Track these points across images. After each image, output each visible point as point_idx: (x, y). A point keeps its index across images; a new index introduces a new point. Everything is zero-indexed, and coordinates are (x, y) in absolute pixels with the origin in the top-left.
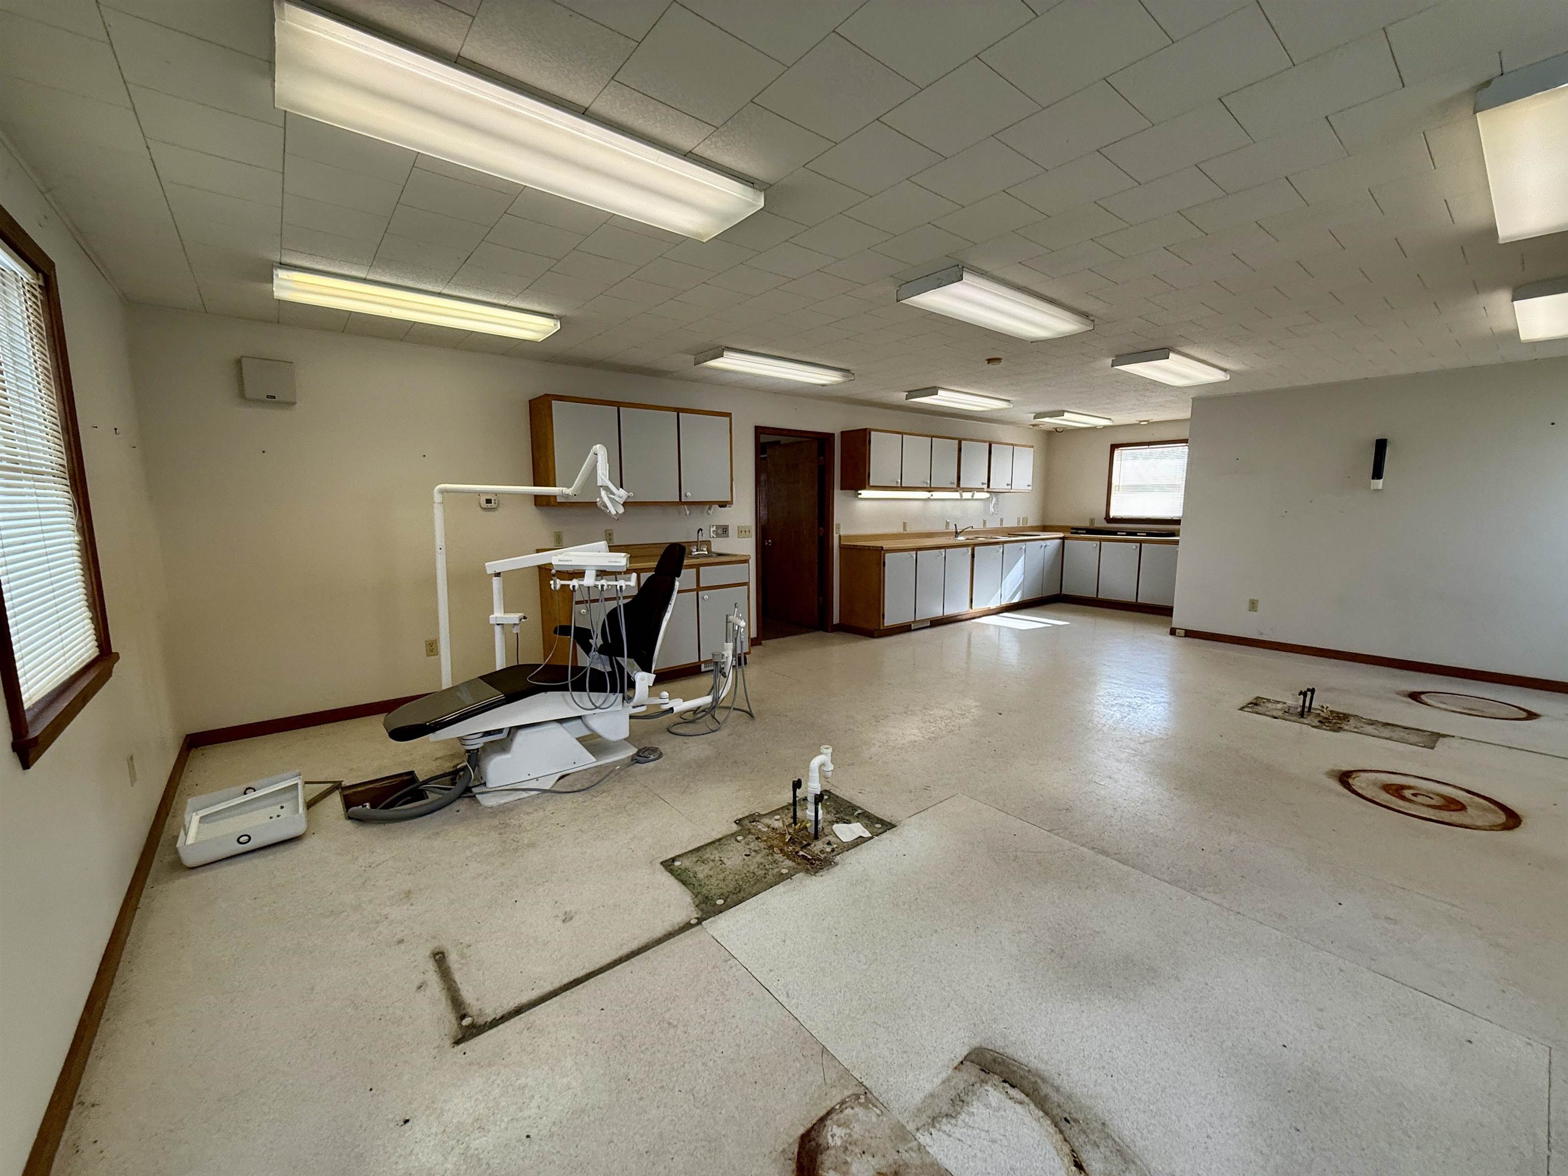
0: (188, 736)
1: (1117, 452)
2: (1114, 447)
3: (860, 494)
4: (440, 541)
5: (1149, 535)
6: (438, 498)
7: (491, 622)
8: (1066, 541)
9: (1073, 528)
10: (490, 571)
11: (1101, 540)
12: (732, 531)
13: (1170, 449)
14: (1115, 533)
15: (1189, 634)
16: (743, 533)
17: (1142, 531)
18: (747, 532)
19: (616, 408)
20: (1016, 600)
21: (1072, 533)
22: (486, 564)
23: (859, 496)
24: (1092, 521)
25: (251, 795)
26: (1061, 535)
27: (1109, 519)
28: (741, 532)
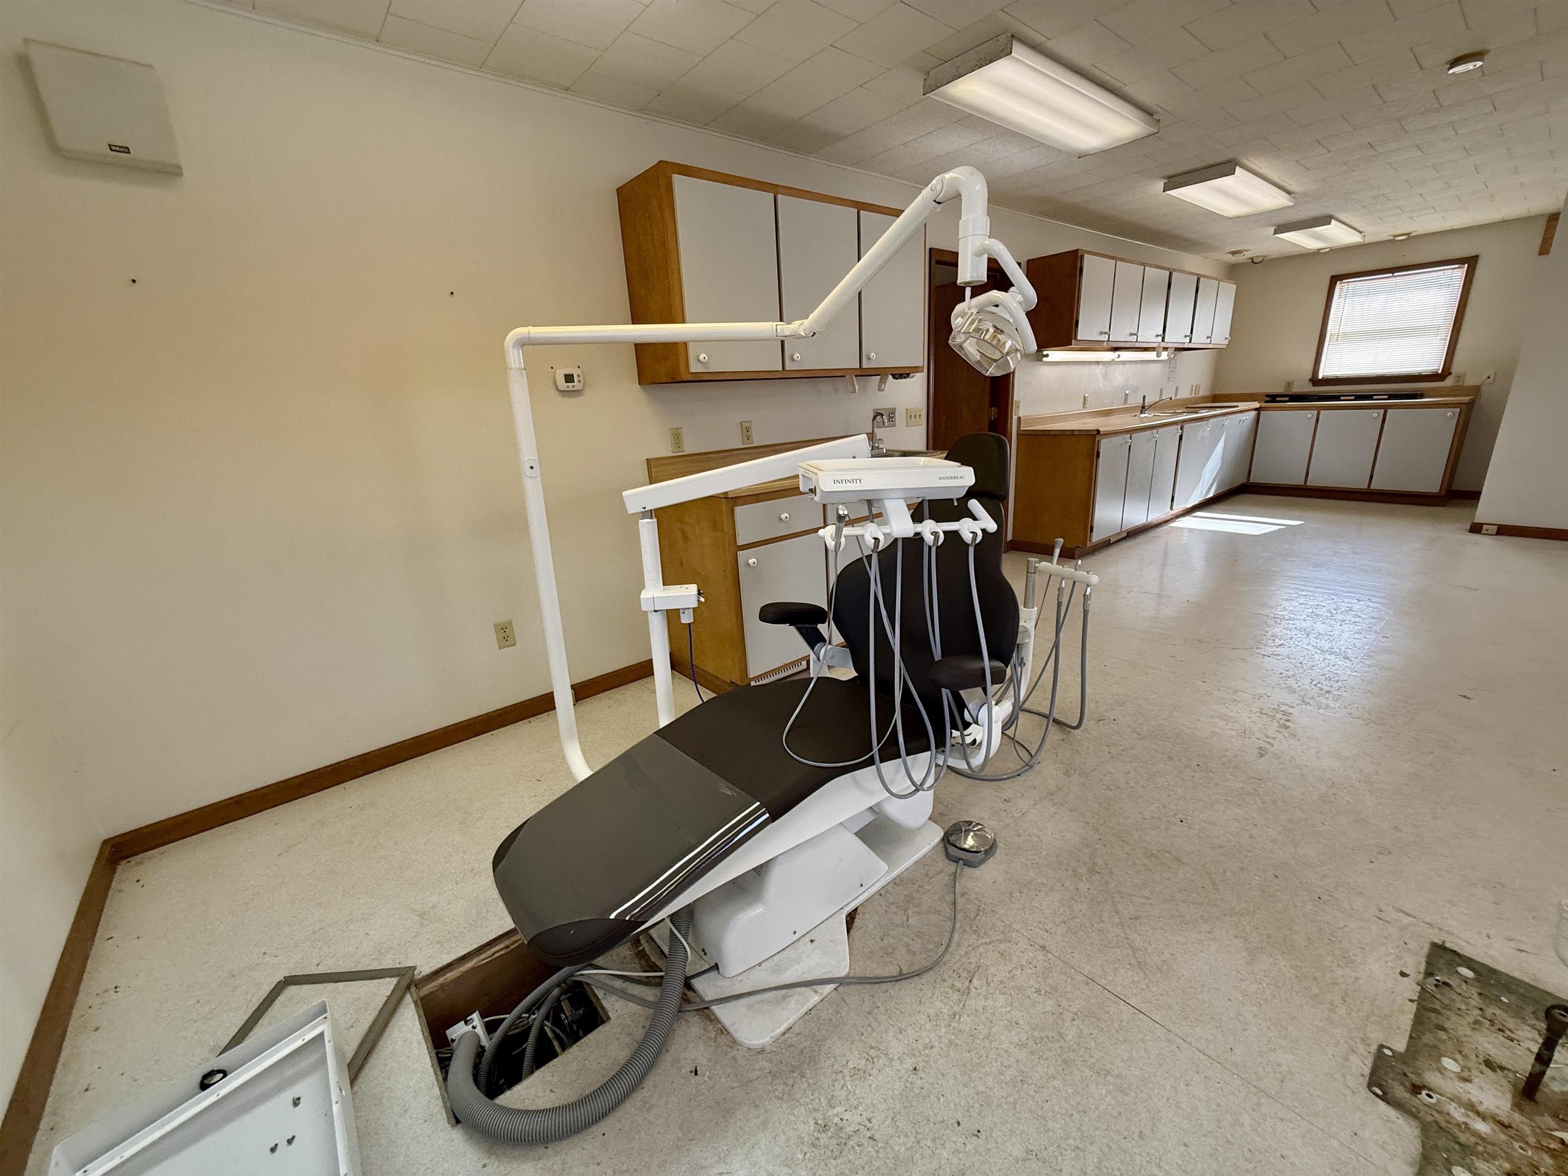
0: (105, 842)
1: (1339, 286)
2: (1334, 280)
3: (1047, 356)
4: (528, 453)
5: (1391, 397)
6: (515, 359)
7: (643, 609)
8: (1262, 413)
9: (1267, 396)
10: (633, 508)
11: (1319, 409)
12: (900, 417)
13: (1434, 274)
14: (1337, 398)
15: (1504, 531)
16: (913, 418)
17: (1380, 393)
18: (918, 417)
19: (772, 195)
20: (1210, 495)
21: (1266, 402)
22: (625, 493)
23: (1045, 359)
24: (1289, 384)
25: (222, 1089)
26: (1256, 405)
27: (1315, 381)
28: (911, 416)
